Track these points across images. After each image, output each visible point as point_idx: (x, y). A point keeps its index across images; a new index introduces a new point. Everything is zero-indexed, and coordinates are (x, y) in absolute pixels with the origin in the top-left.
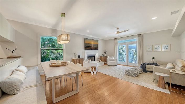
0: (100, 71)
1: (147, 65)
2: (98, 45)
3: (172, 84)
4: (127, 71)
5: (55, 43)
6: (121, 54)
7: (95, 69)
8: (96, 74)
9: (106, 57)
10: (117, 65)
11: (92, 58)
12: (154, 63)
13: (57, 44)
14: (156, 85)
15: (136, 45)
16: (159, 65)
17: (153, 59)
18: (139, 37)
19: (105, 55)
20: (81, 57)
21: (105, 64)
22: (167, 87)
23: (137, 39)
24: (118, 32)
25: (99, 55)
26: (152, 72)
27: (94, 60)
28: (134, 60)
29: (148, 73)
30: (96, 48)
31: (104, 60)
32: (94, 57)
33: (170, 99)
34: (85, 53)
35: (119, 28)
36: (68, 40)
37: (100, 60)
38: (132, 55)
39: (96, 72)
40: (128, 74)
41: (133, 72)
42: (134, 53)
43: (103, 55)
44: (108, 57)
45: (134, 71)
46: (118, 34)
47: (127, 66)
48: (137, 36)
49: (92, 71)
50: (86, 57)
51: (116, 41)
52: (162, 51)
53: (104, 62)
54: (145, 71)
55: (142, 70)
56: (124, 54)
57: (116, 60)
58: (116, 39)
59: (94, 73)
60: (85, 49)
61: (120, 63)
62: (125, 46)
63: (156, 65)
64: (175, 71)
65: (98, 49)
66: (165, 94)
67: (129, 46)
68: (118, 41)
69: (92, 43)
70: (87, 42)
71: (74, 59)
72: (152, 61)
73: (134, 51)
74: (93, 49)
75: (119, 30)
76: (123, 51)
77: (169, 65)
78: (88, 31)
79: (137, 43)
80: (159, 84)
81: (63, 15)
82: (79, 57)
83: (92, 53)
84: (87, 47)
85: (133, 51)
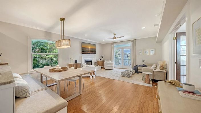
0: (98, 75)
1: (138, 67)
2: (95, 49)
3: (154, 80)
4: (122, 73)
5: (45, 46)
6: (117, 58)
7: (93, 73)
8: (95, 78)
9: (103, 61)
10: (114, 69)
11: (89, 62)
12: (144, 65)
13: (47, 48)
14: (144, 82)
15: (130, 49)
16: (147, 67)
17: (143, 61)
18: (133, 42)
19: (102, 59)
20: (78, 62)
21: (102, 68)
22: (151, 82)
23: (131, 44)
24: (115, 38)
25: (97, 60)
26: (141, 72)
27: (92, 65)
28: (129, 63)
29: (139, 73)
30: (93, 52)
31: (101, 64)
32: (91, 61)
33: (152, 90)
34: (83, 58)
35: (115, 34)
36: (69, 46)
37: (98, 64)
38: (127, 58)
39: (94, 76)
40: (123, 75)
41: (127, 74)
42: (129, 57)
43: (100, 60)
44: (106, 61)
45: (128, 72)
46: (115, 39)
47: (123, 69)
48: (131, 41)
49: (90, 76)
50: (83, 62)
51: (113, 45)
52: (150, 54)
53: (101, 66)
54: (137, 72)
55: (134, 71)
56: (120, 58)
57: (113, 63)
58: (112, 43)
59: (92, 77)
60: (82, 54)
61: (116, 66)
62: (120, 50)
63: (145, 66)
64: (156, 70)
65: (95, 54)
66: (149, 87)
67: (124, 50)
68: (115, 45)
69: (90, 47)
70: (85, 46)
71: (71, 65)
72: (142, 63)
73: (129, 55)
74: (90, 54)
75: (116, 36)
76: (119, 55)
77: (154, 66)
78: (86, 35)
79: (131, 48)
80: (146, 81)
81: (63, 19)
82: (76, 61)
83: (89, 57)
84: (84, 51)
85: (127, 54)
